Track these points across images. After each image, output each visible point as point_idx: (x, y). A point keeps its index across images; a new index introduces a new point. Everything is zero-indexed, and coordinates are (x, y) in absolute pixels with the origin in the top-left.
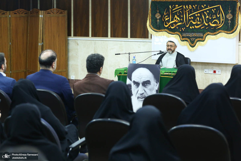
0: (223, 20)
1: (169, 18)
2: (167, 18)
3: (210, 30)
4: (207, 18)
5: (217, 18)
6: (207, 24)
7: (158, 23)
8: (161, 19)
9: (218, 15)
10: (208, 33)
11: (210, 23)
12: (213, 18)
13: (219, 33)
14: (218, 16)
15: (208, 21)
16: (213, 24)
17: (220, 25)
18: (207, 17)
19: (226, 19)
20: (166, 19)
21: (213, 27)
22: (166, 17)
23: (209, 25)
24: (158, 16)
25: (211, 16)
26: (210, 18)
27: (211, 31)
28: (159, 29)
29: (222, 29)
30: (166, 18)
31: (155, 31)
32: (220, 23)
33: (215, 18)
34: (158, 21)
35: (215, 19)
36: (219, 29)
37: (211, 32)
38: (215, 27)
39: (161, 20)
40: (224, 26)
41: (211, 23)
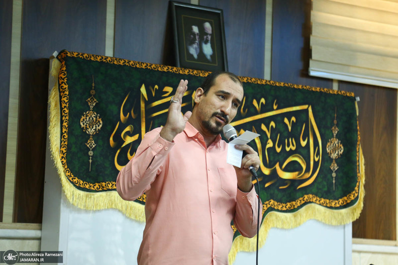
0: (317, 159)
1: (136, 137)
2: (131, 135)
3: (276, 192)
4: (268, 146)
5: (299, 150)
6: (266, 172)
7: (91, 153)
8: (102, 136)
9: (304, 140)
10: (272, 201)
11: (277, 166)
12: (288, 149)
13: (306, 203)
14: (303, 144)
15: (272, 159)
16: (286, 170)
17: (308, 175)
18: (270, 144)
19: (326, 158)
20: (129, 140)
21: (284, 182)
22: (128, 129)
23: (274, 173)
24: (91, 125)
25: (282, 143)
26: (278, 150)
27: (280, 195)
28: (95, 180)
29: (314, 190)
30: (128, 133)
31: (79, 188)
32: (308, 170)
33: (294, 148)
34: (91, 144)
35: (292, 153)
36: (306, 190)
37: (280, 201)
38: (292, 181)
39: (101, 143)
40: (320, 180)
41: (281, 166)
